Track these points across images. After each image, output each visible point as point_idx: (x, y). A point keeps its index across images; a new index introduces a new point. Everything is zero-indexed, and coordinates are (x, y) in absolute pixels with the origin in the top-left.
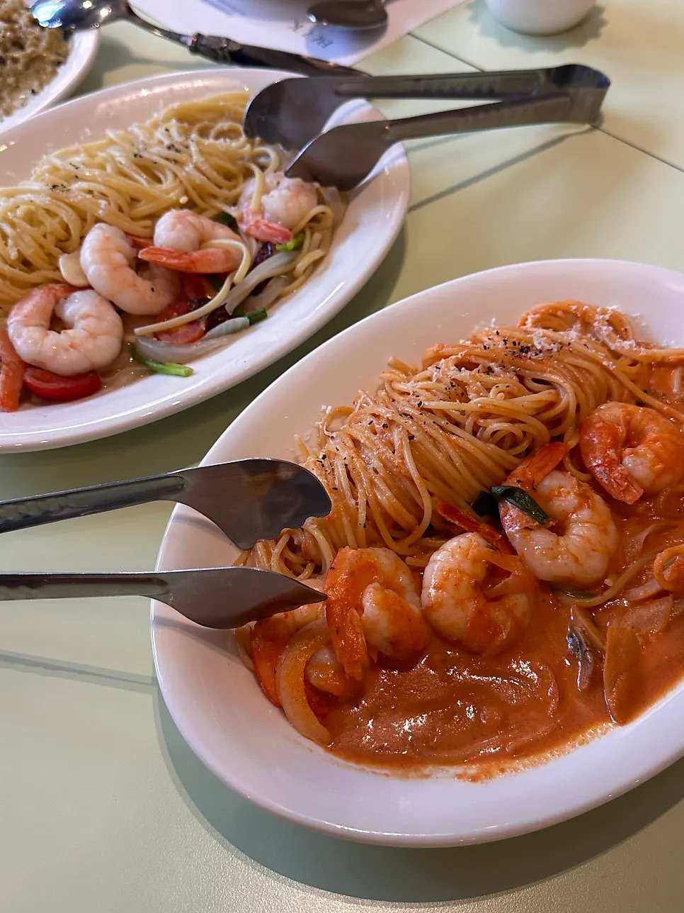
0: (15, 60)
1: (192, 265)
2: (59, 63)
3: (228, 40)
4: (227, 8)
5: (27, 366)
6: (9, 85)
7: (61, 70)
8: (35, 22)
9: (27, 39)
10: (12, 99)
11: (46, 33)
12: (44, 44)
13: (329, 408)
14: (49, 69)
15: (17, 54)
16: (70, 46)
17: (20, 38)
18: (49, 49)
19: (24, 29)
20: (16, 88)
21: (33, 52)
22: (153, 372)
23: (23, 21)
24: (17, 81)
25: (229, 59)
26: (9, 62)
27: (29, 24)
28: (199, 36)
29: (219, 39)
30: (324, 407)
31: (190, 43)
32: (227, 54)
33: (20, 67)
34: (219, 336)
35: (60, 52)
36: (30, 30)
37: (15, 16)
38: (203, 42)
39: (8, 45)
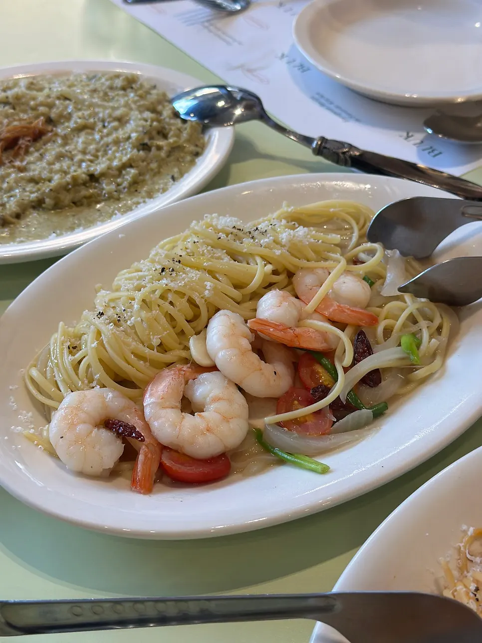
0: (159, 148)
1: (296, 340)
2: (197, 155)
3: (351, 146)
4: (344, 115)
5: (164, 448)
6: (152, 170)
7: (199, 160)
8: (176, 115)
9: (171, 129)
10: (153, 183)
11: (188, 125)
12: (185, 135)
13: (471, 529)
14: (188, 158)
15: (161, 143)
16: (206, 138)
17: (164, 128)
18: (188, 141)
19: (167, 120)
20: (157, 173)
21: (175, 142)
22: (281, 462)
23: (166, 113)
24: (160, 167)
25: (349, 162)
26: (153, 149)
27: (172, 116)
28: (323, 139)
29: (342, 144)
30: (464, 527)
31: (314, 145)
32: (348, 158)
33: (163, 154)
34: (345, 430)
35: (198, 143)
36: (172, 121)
37: (160, 108)
38: (328, 146)
39: (154, 133)
